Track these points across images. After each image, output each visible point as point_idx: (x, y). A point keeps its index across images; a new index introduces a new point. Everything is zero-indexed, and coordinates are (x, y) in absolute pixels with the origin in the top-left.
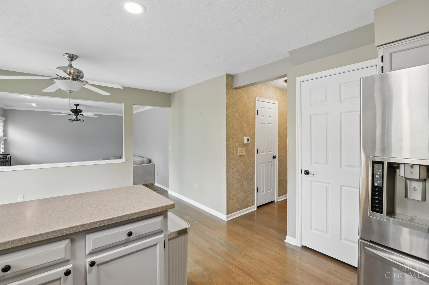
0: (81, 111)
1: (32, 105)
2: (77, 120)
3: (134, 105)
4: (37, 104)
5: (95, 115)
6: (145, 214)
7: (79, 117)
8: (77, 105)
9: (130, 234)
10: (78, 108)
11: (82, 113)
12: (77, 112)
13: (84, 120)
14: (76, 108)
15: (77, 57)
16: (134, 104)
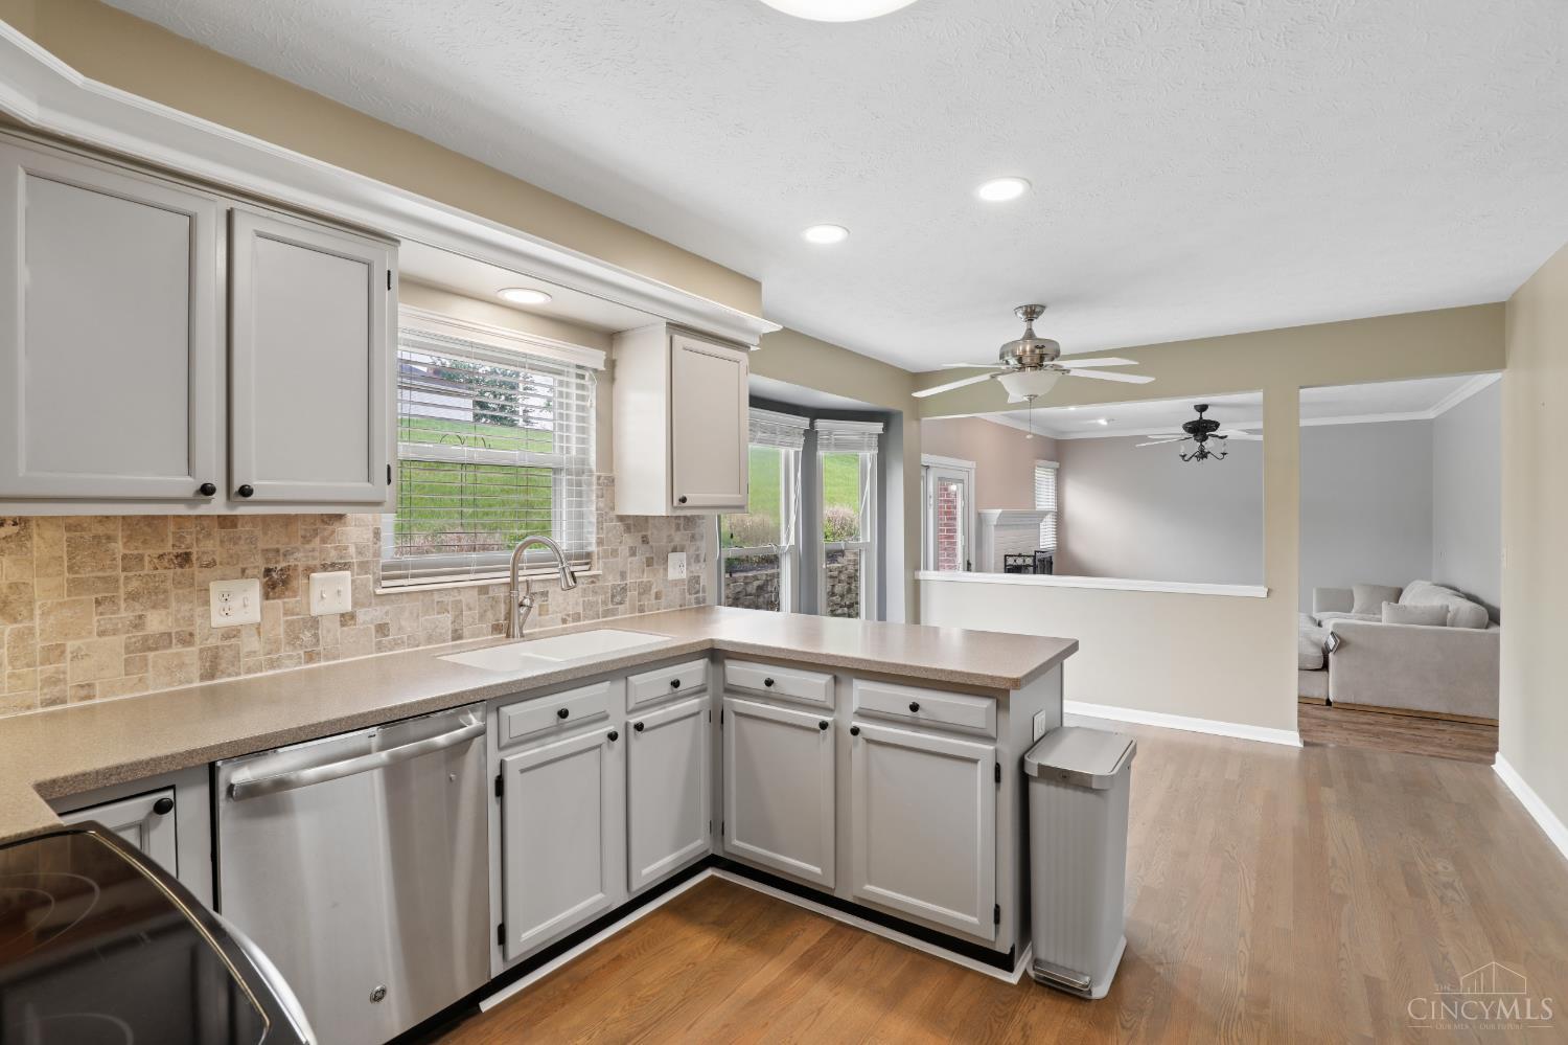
0: (1216, 425)
1: (1099, 425)
2: (1203, 455)
3: (1302, 391)
4: (1108, 421)
5: (1250, 431)
6: (943, 679)
7: (1209, 444)
8: (1202, 408)
9: (914, 708)
10: (1206, 416)
11: (1219, 432)
12: (1201, 429)
13: (1224, 454)
14: (1201, 418)
15: (1043, 307)
16: (1302, 387)
